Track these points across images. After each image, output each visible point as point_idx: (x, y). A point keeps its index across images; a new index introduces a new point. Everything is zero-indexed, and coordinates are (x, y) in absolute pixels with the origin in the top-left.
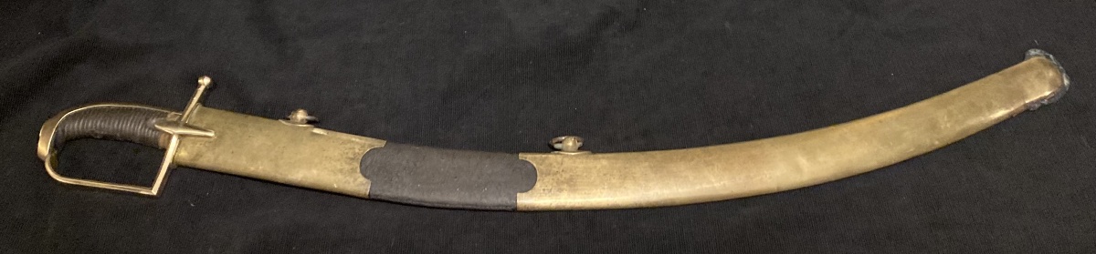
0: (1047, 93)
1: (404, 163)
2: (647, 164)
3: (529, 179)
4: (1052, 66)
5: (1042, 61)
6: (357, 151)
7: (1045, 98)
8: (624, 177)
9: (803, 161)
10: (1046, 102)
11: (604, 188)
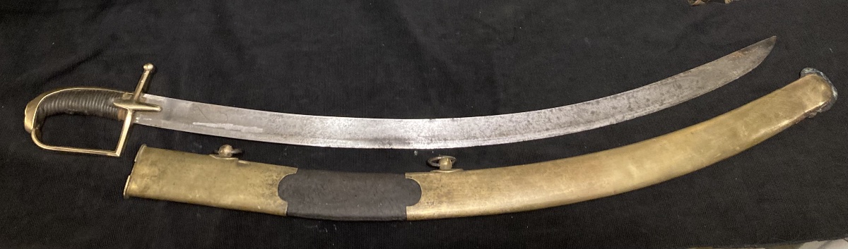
0: (821, 104)
1: (313, 186)
2: (508, 177)
3: (415, 195)
4: (823, 81)
5: (815, 78)
6: (275, 178)
7: (820, 107)
8: (491, 189)
9: (633, 168)
10: (820, 110)
11: (475, 199)
